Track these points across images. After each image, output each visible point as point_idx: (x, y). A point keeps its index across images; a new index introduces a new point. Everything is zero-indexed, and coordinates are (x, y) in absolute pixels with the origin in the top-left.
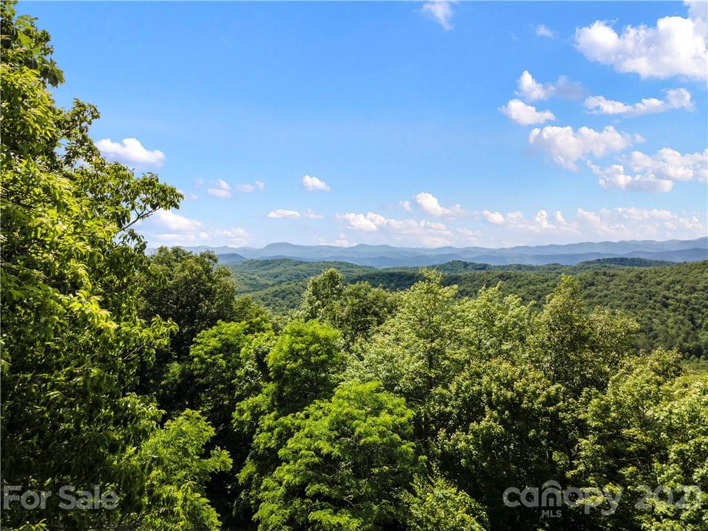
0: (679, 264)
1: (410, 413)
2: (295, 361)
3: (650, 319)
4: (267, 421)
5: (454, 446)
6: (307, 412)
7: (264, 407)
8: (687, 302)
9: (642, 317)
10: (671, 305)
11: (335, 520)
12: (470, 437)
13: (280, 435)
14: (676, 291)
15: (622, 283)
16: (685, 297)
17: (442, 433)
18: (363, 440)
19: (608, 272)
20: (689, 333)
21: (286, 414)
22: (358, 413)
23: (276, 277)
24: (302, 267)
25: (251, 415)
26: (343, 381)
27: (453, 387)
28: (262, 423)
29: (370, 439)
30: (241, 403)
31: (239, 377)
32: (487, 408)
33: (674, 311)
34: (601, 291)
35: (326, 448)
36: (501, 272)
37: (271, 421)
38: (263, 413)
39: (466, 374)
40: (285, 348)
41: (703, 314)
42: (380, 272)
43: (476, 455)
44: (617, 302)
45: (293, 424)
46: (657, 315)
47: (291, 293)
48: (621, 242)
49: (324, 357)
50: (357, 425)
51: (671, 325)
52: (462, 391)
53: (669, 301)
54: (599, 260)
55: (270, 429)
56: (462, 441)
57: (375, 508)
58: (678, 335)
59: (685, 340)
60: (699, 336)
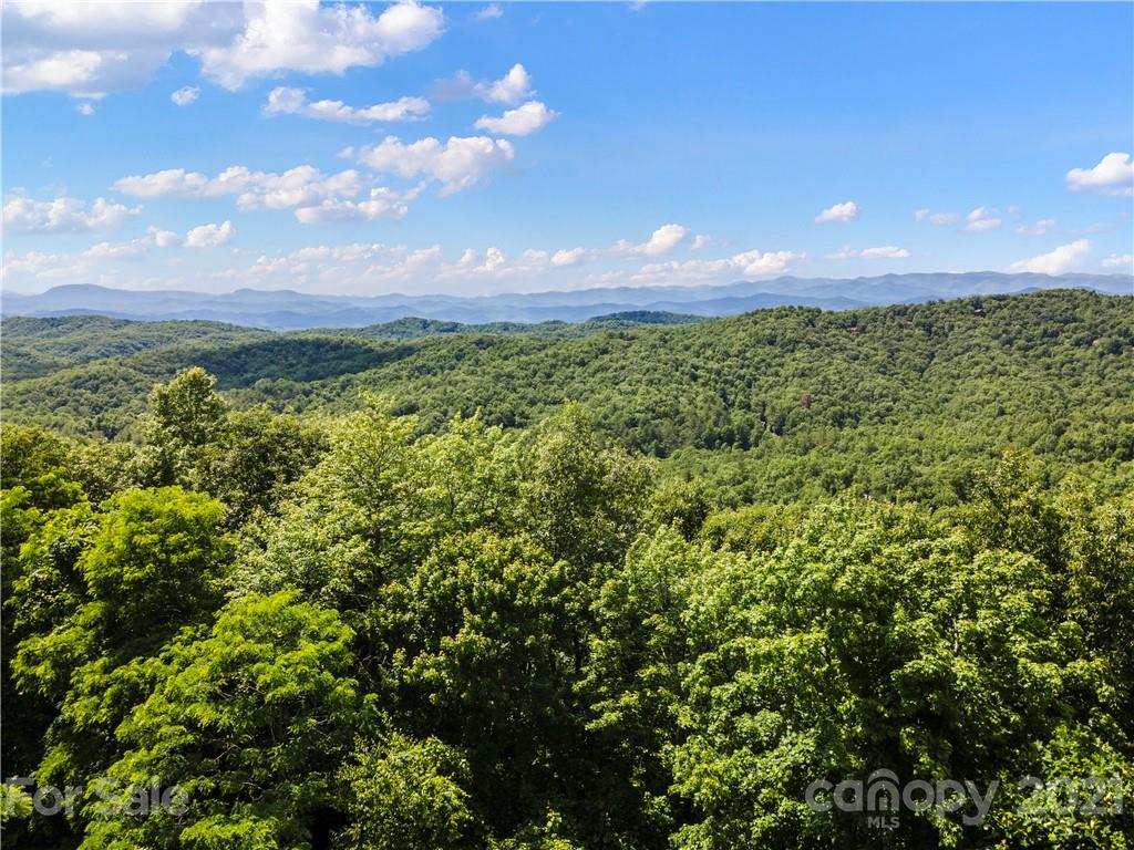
0: (711, 320)
1: (347, 633)
2: (141, 566)
3: (676, 398)
4: (89, 674)
5: (417, 675)
6: (167, 654)
7: (80, 649)
8: (719, 373)
9: (667, 395)
10: (701, 377)
11: (228, 831)
12: (442, 658)
13: (117, 698)
14: (708, 358)
15: (642, 349)
16: (716, 366)
17: (399, 655)
18: (270, 695)
19: (625, 333)
20: (721, 414)
21: (125, 661)
22: (261, 650)
23: (75, 350)
24: (130, 330)
25: (53, 668)
26: (232, 588)
27: (415, 583)
28: (78, 682)
29: (283, 690)
30: (28, 642)
31: (19, 594)
32: (466, 611)
33: (704, 385)
34: (617, 361)
35: (205, 714)
36: (478, 336)
37: (97, 677)
38: (79, 662)
39: (433, 559)
40: (119, 544)
41: (736, 387)
42: (282, 339)
43: (451, 685)
44: (637, 376)
45: (142, 676)
46: (684, 391)
47: (111, 379)
48: (642, 289)
49: (195, 552)
50: (260, 672)
51: (700, 404)
52: (428, 588)
53: (700, 372)
54: (614, 315)
55: (96, 690)
56: (428, 667)
57: (296, 789)
58: (708, 419)
59: (716, 424)
60: (732, 416)
